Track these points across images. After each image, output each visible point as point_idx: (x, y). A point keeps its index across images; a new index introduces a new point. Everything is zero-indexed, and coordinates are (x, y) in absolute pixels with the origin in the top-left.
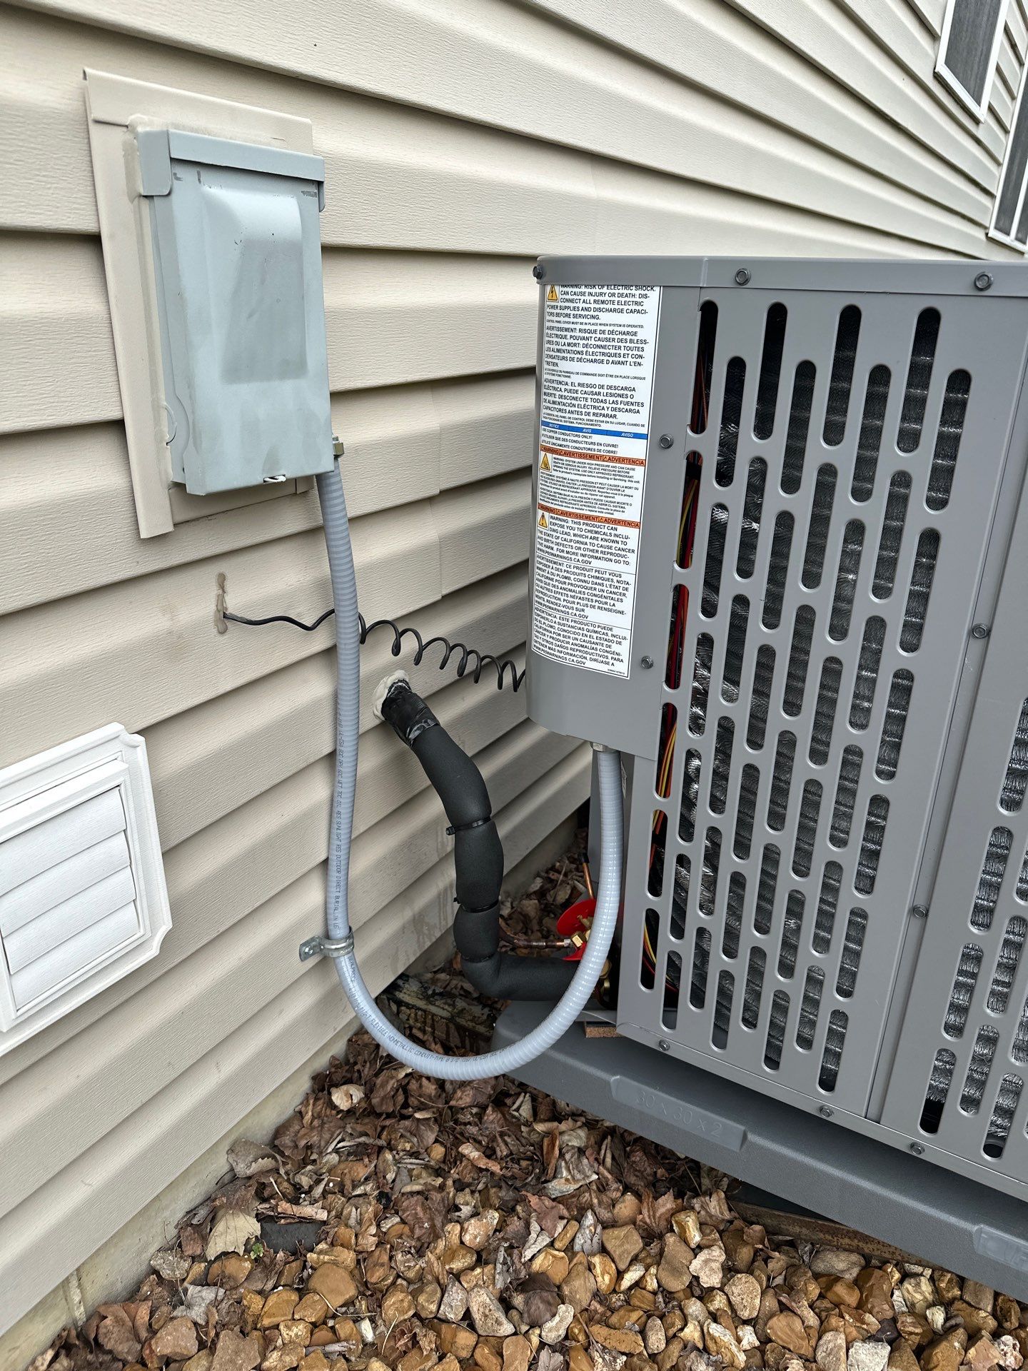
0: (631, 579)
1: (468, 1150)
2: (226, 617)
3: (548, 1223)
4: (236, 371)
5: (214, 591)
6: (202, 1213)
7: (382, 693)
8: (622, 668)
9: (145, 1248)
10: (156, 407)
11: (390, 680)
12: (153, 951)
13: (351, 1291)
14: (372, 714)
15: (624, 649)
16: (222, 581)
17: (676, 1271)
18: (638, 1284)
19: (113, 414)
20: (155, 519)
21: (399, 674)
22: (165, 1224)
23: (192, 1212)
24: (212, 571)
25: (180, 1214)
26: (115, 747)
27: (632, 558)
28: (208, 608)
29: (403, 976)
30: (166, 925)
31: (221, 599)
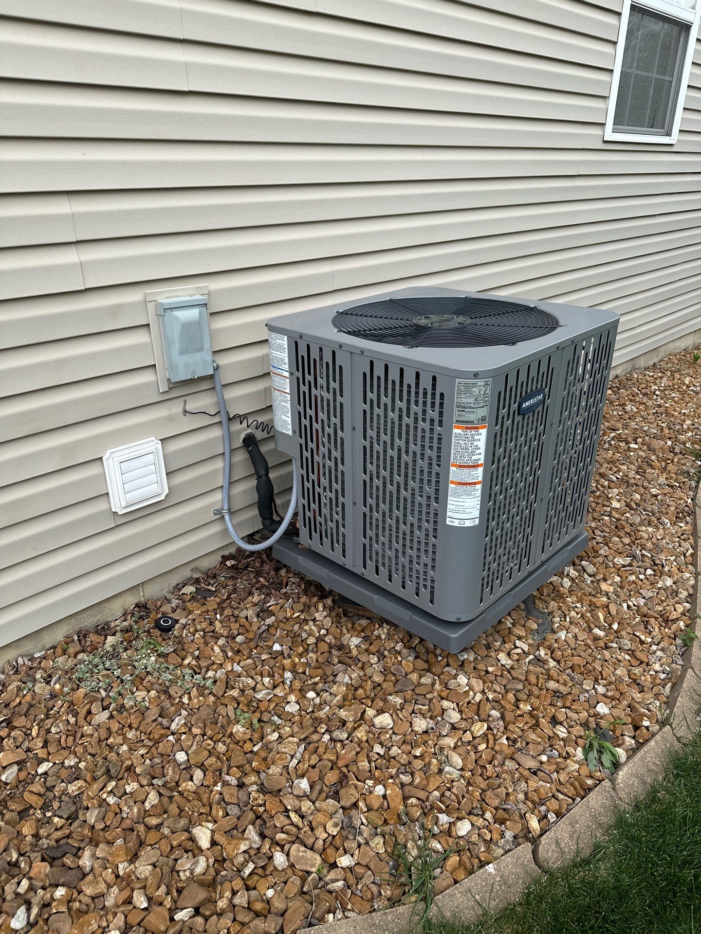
0: (289, 408)
1: (261, 580)
2: (185, 412)
3: (277, 599)
4: (182, 352)
5: (183, 404)
6: (181, 585)
7: (243, 436)
8: (290, 433)
9: (162, 590)
10: (164, 361)
11: (246, 433)
12: (163, 497)
13: (216, 606)
14: (239, 443)
15: (290, 427)
16: (185, 402)
17: (311, 615)
18: (298, 617)
19: (153, 363)
20: (163, 387)
21: (249, 431)
22: (169, 585)
23: (178, 585)
24: (182, 399)
25: (174, 585)
26: (153, 443)
27: (289, 402)
28: (181, 409)
29: (257, 532)
30: (167, 491)
31: (184, 407)
